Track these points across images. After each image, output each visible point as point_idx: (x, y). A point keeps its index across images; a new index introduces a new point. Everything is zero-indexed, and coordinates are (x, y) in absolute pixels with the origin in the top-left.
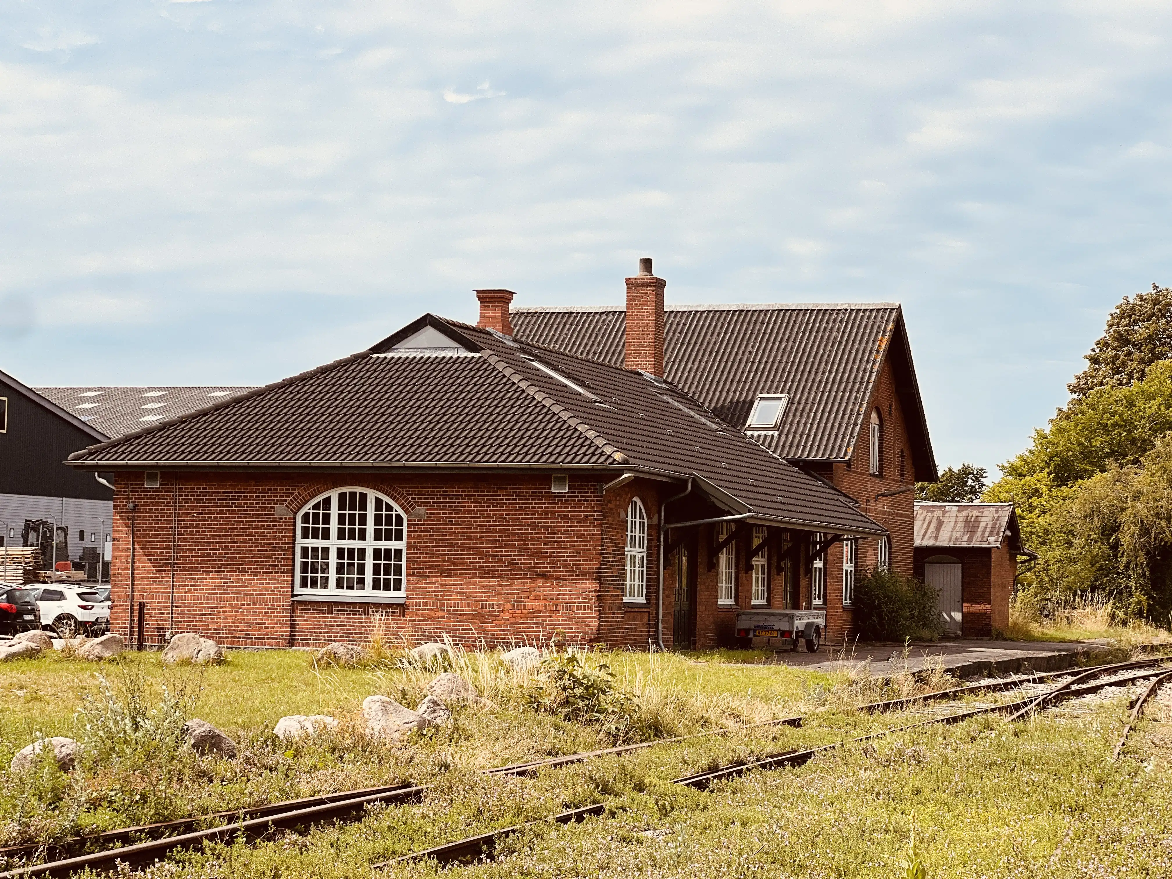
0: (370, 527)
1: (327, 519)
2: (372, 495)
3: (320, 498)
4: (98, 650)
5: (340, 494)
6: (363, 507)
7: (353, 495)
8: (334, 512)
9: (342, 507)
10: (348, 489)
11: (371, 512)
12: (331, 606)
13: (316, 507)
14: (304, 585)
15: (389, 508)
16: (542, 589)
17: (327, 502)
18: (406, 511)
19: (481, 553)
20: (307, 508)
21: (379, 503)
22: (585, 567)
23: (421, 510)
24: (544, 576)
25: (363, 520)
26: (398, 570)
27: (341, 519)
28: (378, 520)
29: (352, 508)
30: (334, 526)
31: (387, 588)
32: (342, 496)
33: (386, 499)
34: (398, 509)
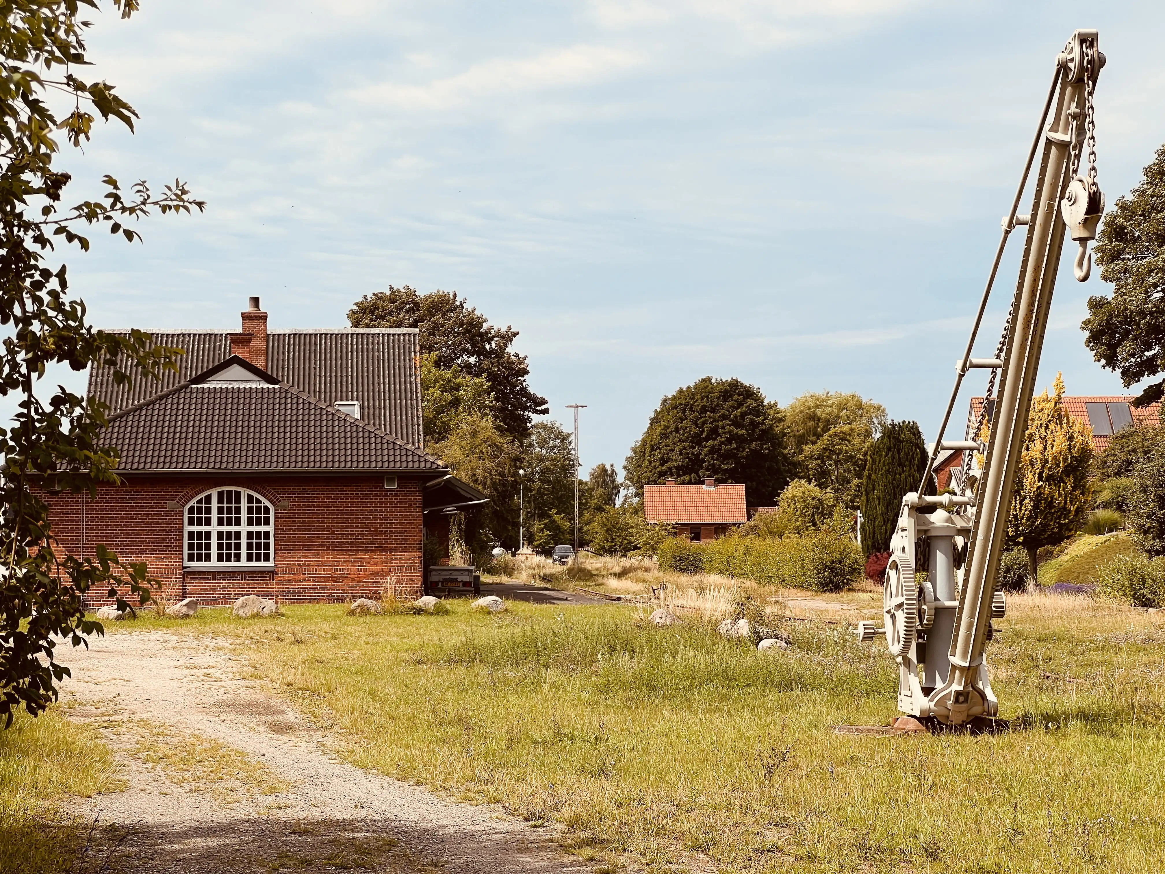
0: (244, 516)
1: (208, 511)
2: (244, 493)
3: (203, 495)
4: (184, 610)
5: (219, 492)
6: (238, 501)
7: (229, 493)
8: (214, 505)
9: (220, 501)
10: (225, 489)
11: (244, 505)
12: (214, 574)
13: (200, 502)
14: (191, 559)
15: (259, 501)
16: (377, 557)
17: (208, 499)
18: (273, 504)
19: (333, 533)
20: (193, 502)
21: (250, 499)
22: (411, 541)
23: (285, 503)
24: (381, 548)
25: (238, 510)
26: (267, 546)
27: (220, 510)
28: (250, 510)
29: (229, 501)
30: (214, 516)
31: (258, 559)
32: (220, 494)
33: (255, 495)
34: (266, 502)
